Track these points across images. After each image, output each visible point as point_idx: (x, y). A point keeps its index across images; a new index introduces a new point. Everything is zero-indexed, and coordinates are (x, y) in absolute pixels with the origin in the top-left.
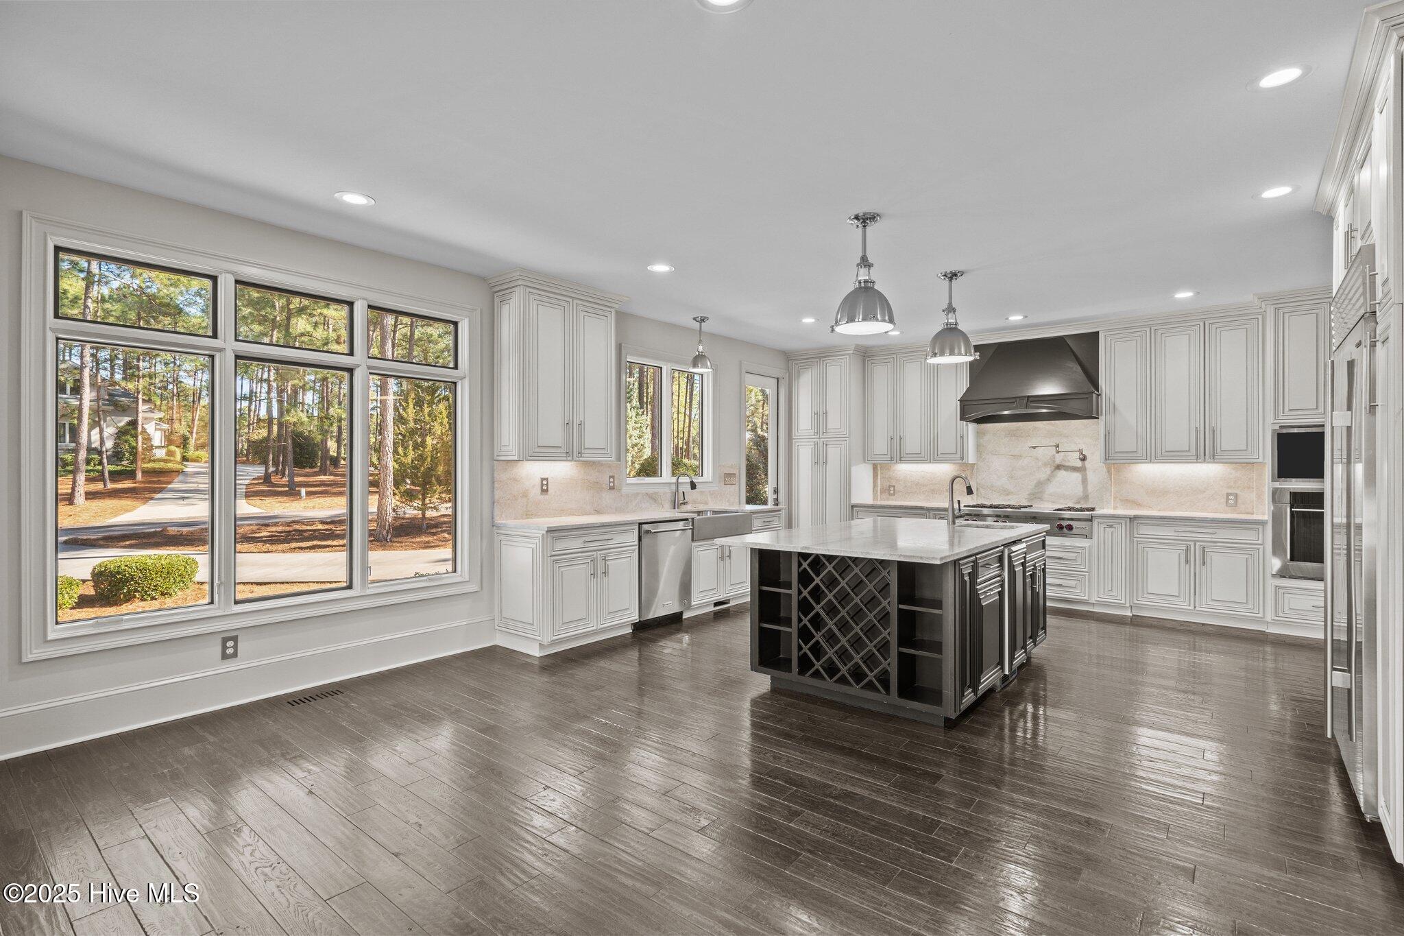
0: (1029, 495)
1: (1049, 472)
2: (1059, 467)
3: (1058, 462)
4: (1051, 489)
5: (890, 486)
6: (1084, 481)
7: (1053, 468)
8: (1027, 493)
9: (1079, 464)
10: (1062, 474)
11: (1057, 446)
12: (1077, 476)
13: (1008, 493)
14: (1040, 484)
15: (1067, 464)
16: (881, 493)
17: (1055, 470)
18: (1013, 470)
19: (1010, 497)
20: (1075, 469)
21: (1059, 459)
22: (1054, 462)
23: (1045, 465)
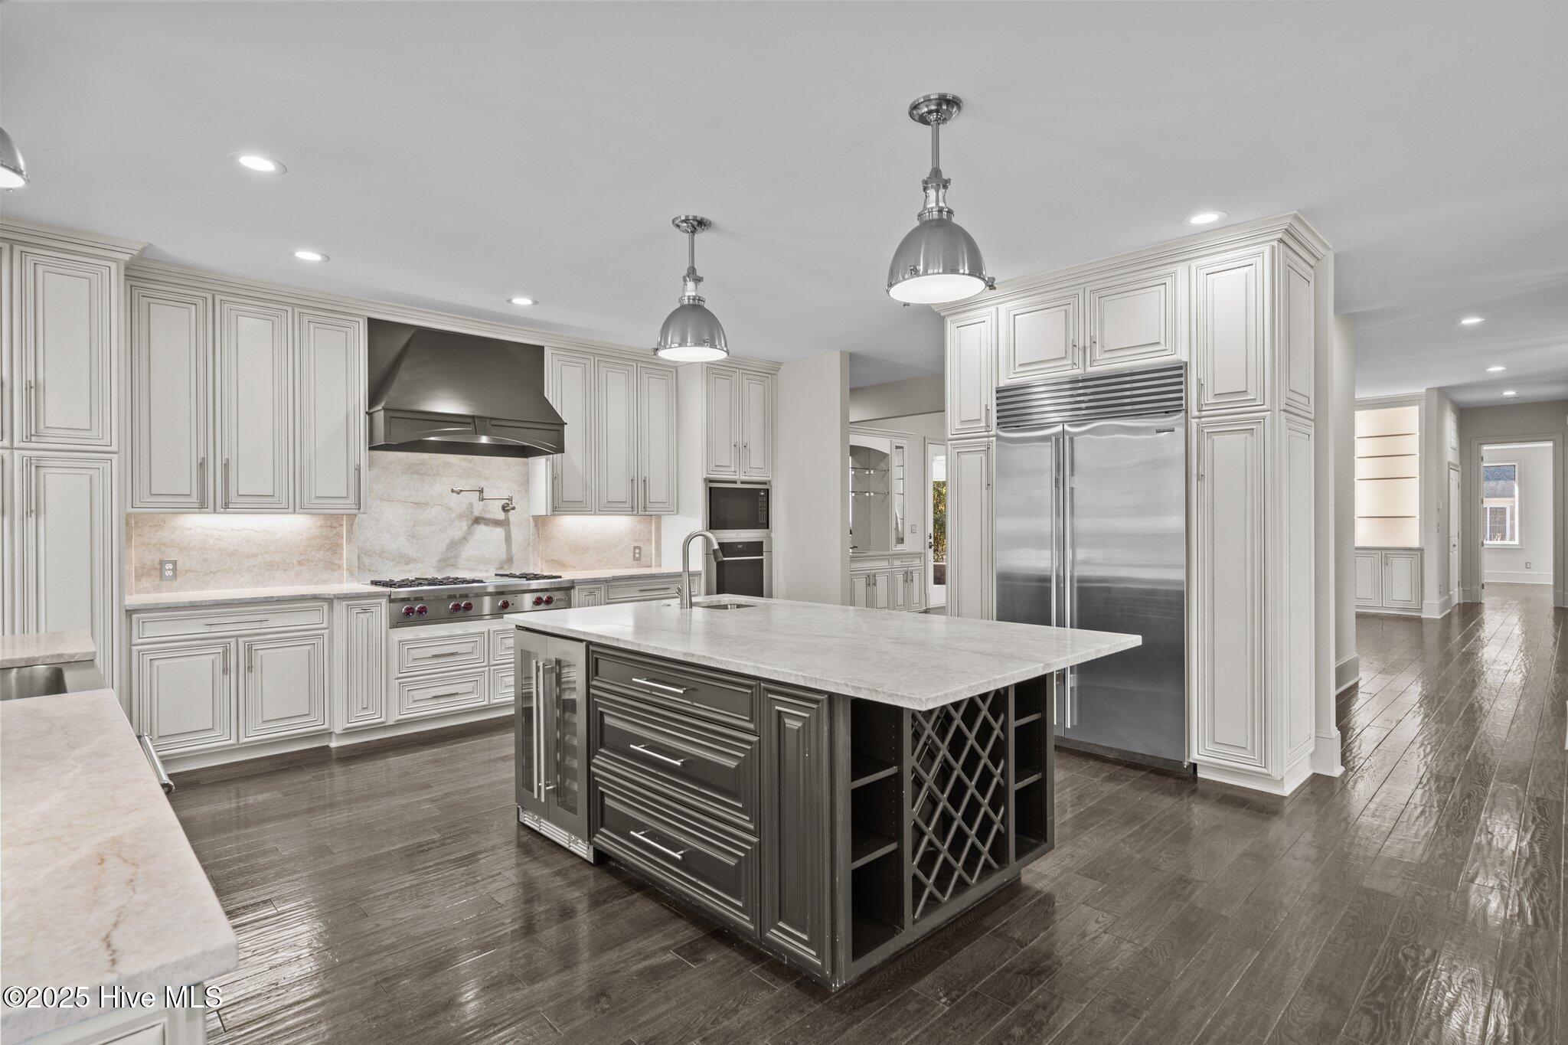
0: (439, 561)
1: (465, 528)
2: (477, 521)
3: (476, 513)
4: (468, 551)
5: (162, 563)
6: (508, 538)
7: (470, 522)
8: (436, 559)
9: (501, 516)
10: (482, 529)
11: (481, 491)
12: (499, 532)
13: (409, 561)
14: (454, 545)
15: (488, 516)
16: (138, 577)
17: (472, 525)
18: (414, 525)
19: (411, 566)
20: (497, 523)
21: (478, 509)
22: (472, 513)
23: (461, 517)
